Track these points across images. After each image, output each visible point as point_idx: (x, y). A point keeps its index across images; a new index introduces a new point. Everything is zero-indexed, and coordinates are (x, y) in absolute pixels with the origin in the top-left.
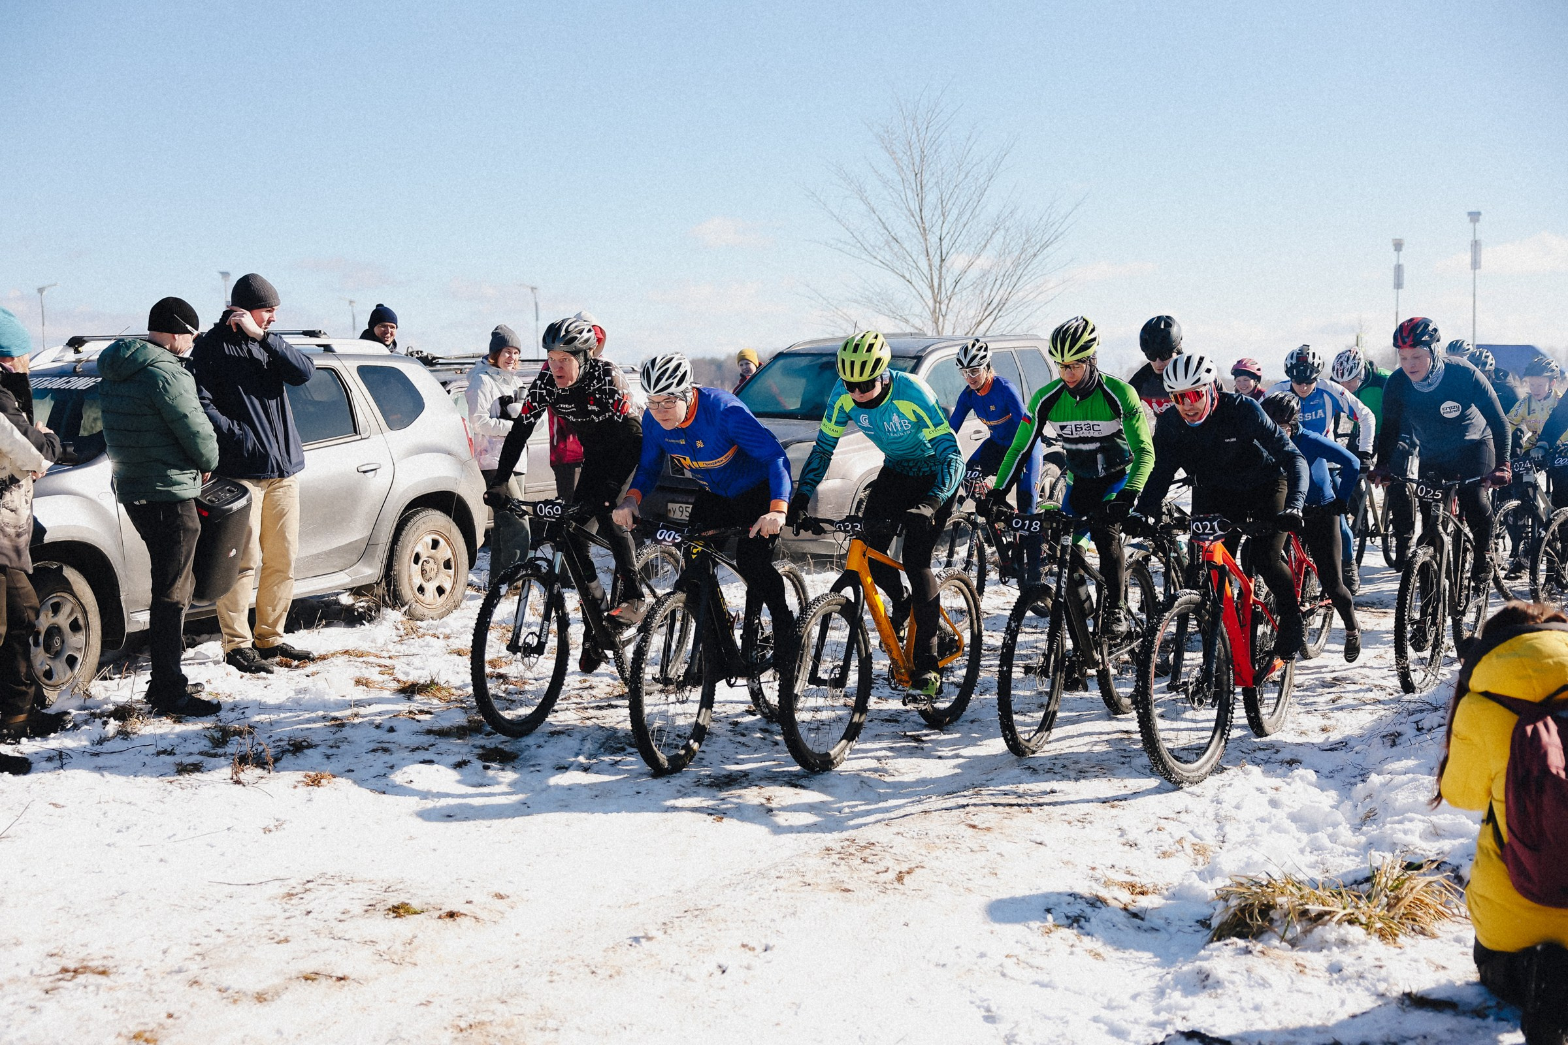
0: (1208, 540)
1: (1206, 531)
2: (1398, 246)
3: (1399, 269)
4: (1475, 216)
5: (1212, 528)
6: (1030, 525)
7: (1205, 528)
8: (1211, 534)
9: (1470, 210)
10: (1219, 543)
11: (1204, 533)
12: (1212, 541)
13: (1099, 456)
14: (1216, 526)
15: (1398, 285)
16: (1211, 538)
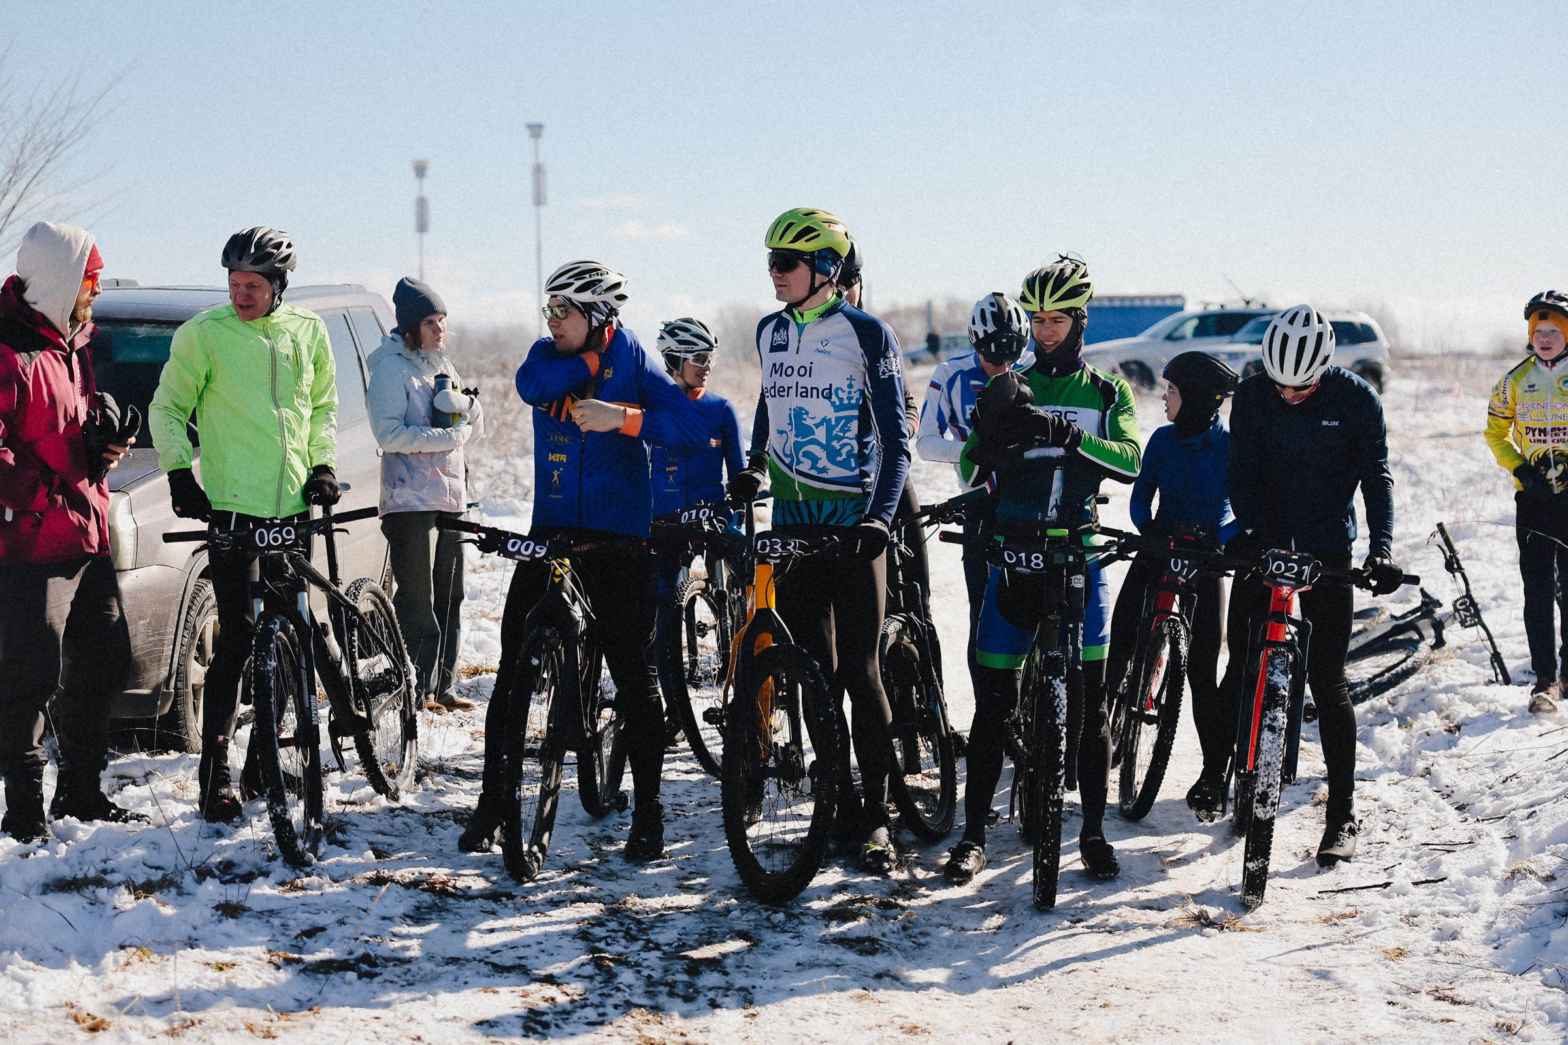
2: (420, 170)
3: (422, 204)
4: (536, 130)
5: (1300, 572)
6: (1029, 560)
7: (1288, 570)
8: (1294, 579)
9: (530, 122)
12: (1294, 588)
15: (422, 227)
16: (1293, 583)
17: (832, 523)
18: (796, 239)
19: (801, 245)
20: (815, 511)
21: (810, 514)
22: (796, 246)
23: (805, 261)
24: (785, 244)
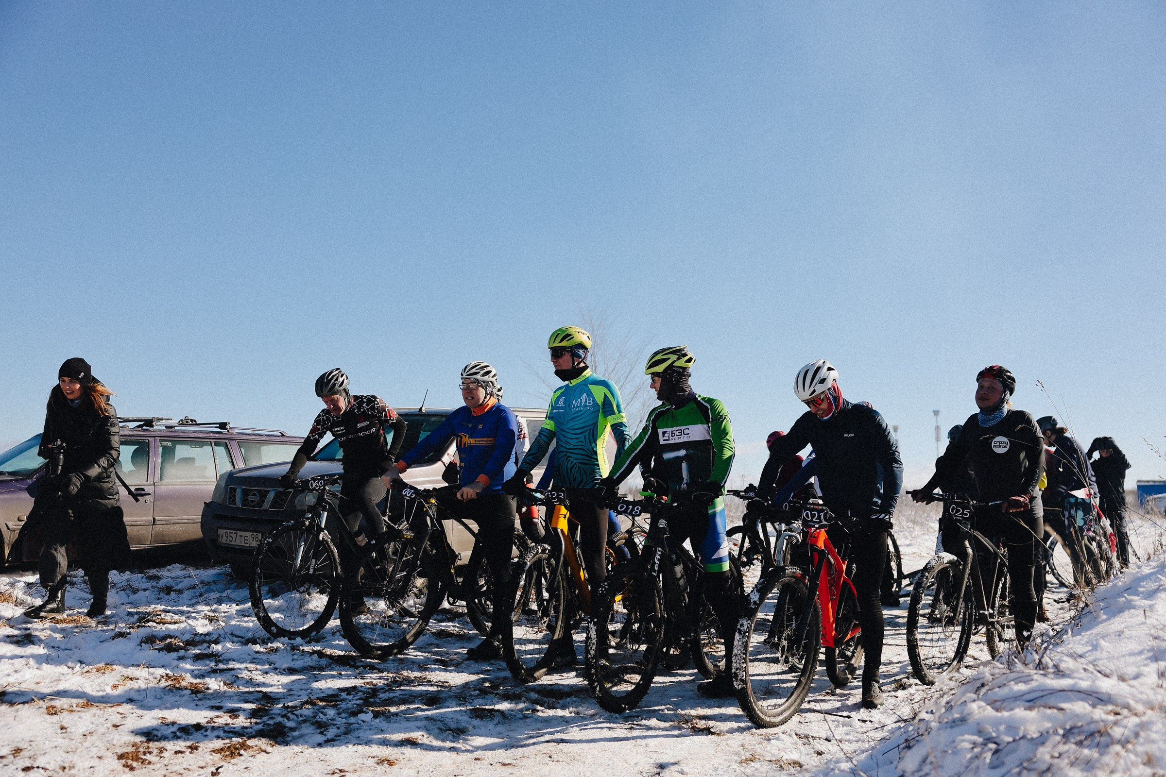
0: (814, 526)
1: (814, 520)
5: (819, 518)
6: (633, 509)
7: (813, 516)
8: (818, 523)
10: (823, 531)
11: (811, 521)
12: (817, 528)
13: (684, 465)
14: (822, 517)
16: (817, 526)
17: (580, 487)
18: (561, 341)
19: (564, 344)
20: (572, 482)
21: (570, 483)
22: (560, 344)
23: (568, 351)
24: (556, 344)
